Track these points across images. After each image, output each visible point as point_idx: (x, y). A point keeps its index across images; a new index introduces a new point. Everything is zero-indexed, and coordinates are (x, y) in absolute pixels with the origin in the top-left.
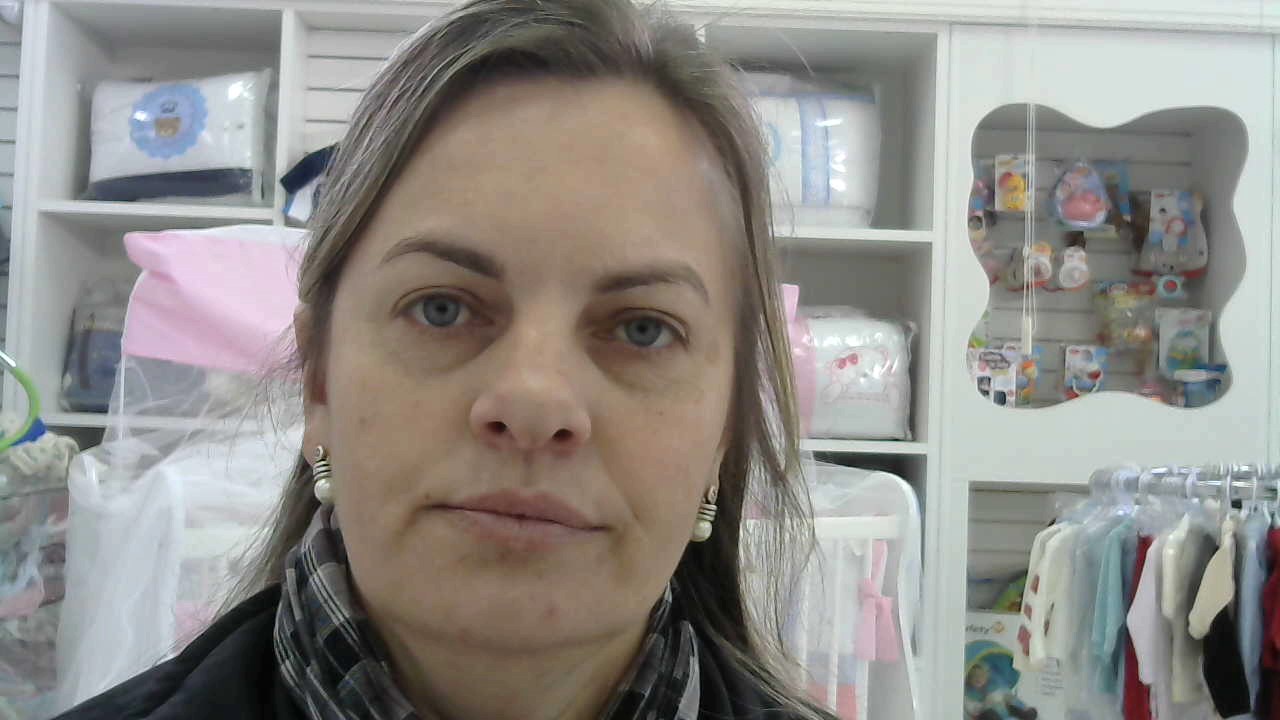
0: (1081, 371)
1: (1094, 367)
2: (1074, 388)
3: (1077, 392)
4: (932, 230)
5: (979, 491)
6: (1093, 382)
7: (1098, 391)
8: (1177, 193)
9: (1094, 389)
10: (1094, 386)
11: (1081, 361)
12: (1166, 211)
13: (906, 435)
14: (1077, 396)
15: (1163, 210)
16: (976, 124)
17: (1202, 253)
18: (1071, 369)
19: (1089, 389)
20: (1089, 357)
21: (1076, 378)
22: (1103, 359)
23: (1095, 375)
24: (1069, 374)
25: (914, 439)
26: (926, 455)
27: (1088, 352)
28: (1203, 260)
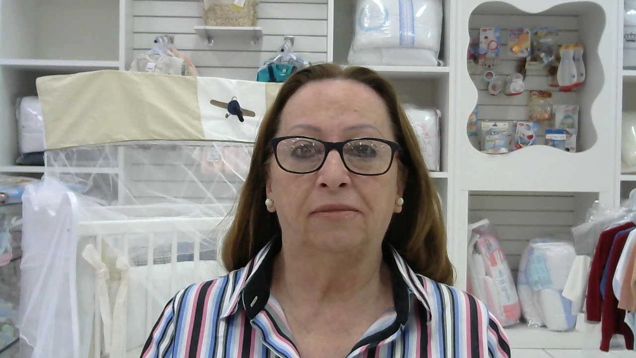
0: (523, 135)
1: (530, 133)
2: (519, 142)
3: (521, 145)
4: (449, 65)
5: (473, 195)
6: (529, 140)
7: (532, 145)
9: (530, 143)
10: (529, 142)
11: (524, 130)
13: (436, 169)
14: (521, 147)
16: (470, 14)
17: (582, 75)
18: (519, 133)
19: (526, 144)
20: (529, 128)
21: (520, 137)
22: (536, 129)
23: (530, 137)
24: (517, 136)
25: (441, 170)
26: (447, 178)
27: (528, 125)
28: (583, 79)
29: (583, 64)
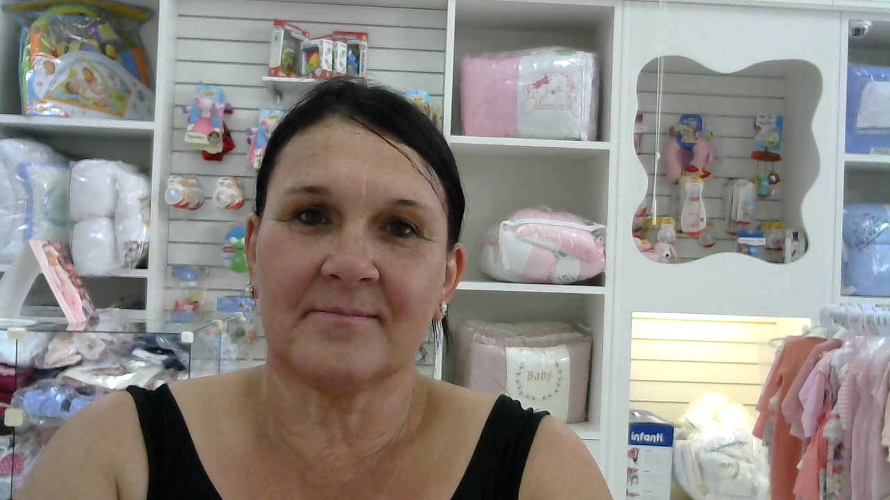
4: (609, 141)
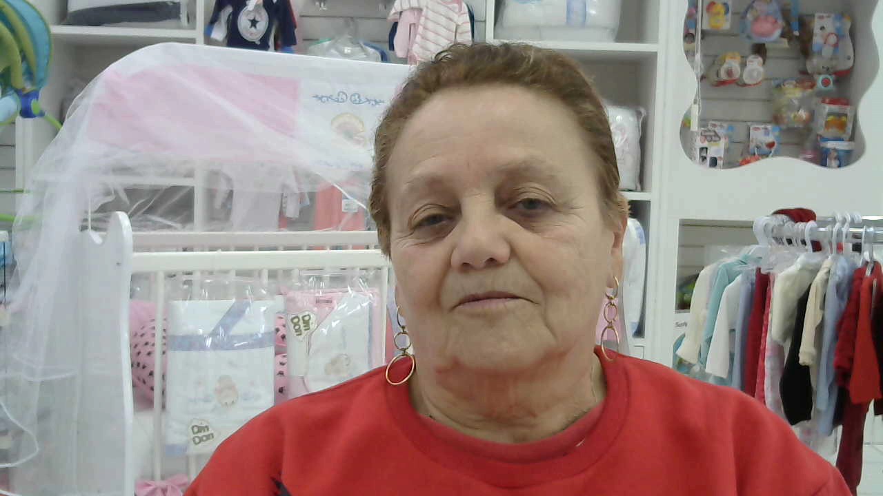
0: (762, 143)
1: (770, 139)
2: (756, 154)
3: (758, 156)
5: (687, 226)
6: (767, 151)
7: (772, 156)
8: (833, 15)
9: (771, 154)
10: (771, 152)
11: (762, 135)
12: (824, 28)
13: (636, 188)
14: (758, 159)
15: (822, 28)
17: (849, 58)
18: (754, 141)
19: (766, 155)
20: (767, 132)
21: (758, 147)
22: (777, 133)
23: (771, 145)
24: (752, 145)
25: (642, 190)
26: (650, 201)
27: (766, 129)
28: (850, 64)
29: (851, 44)
